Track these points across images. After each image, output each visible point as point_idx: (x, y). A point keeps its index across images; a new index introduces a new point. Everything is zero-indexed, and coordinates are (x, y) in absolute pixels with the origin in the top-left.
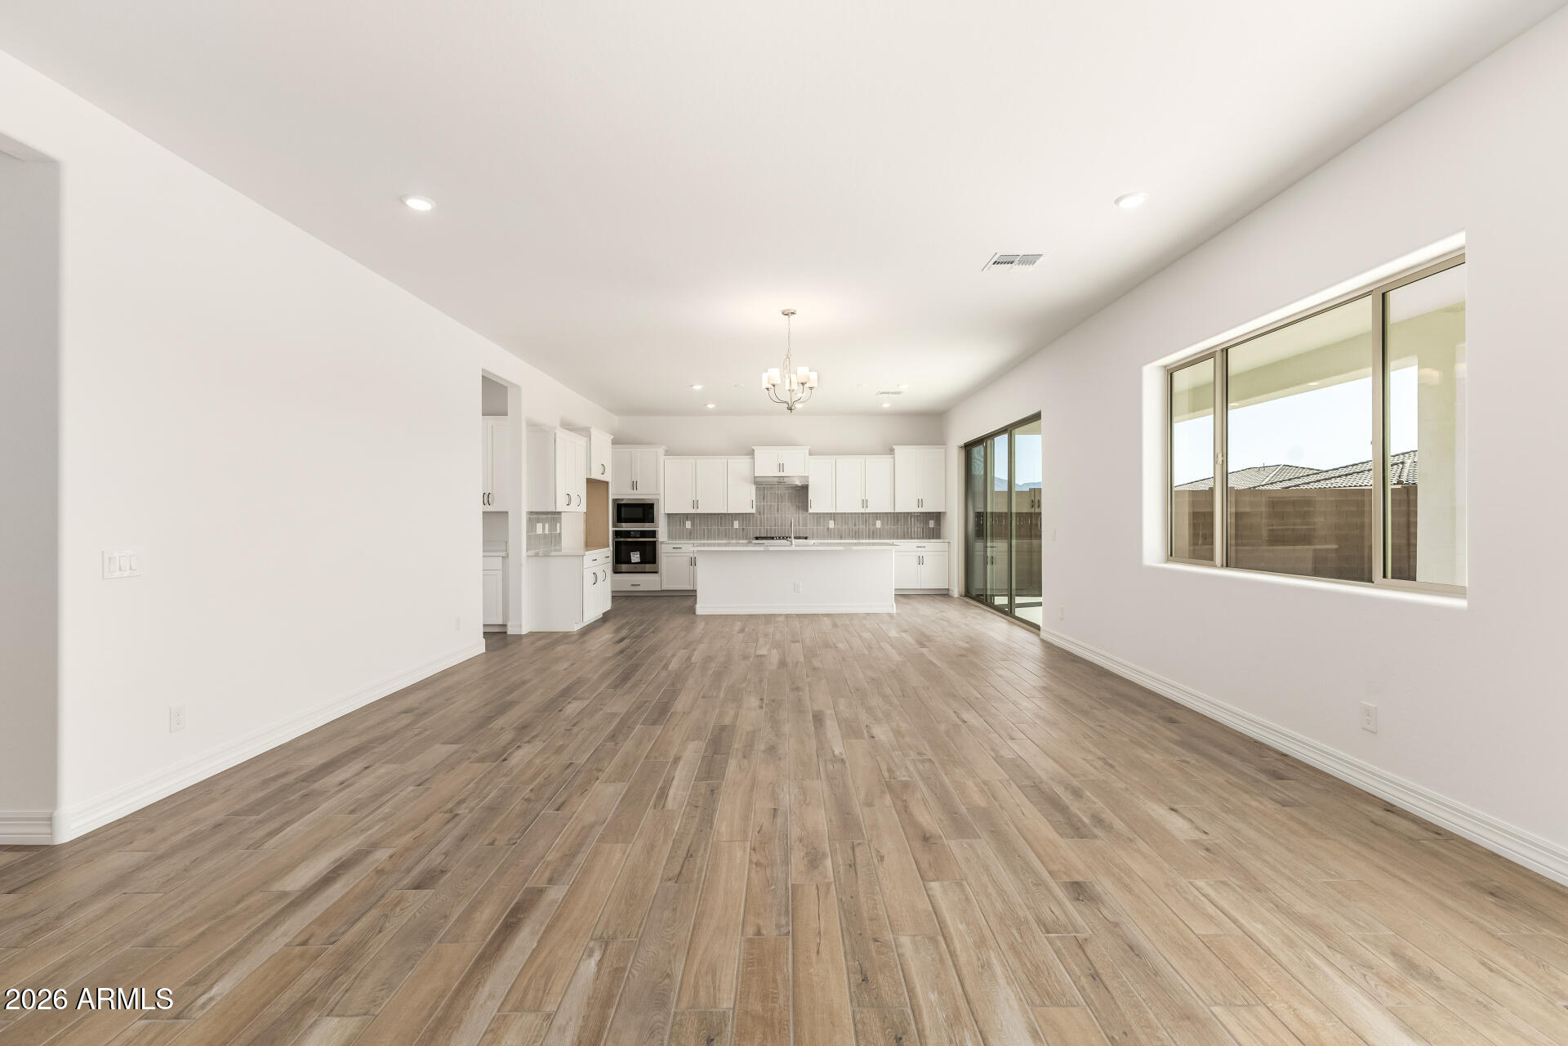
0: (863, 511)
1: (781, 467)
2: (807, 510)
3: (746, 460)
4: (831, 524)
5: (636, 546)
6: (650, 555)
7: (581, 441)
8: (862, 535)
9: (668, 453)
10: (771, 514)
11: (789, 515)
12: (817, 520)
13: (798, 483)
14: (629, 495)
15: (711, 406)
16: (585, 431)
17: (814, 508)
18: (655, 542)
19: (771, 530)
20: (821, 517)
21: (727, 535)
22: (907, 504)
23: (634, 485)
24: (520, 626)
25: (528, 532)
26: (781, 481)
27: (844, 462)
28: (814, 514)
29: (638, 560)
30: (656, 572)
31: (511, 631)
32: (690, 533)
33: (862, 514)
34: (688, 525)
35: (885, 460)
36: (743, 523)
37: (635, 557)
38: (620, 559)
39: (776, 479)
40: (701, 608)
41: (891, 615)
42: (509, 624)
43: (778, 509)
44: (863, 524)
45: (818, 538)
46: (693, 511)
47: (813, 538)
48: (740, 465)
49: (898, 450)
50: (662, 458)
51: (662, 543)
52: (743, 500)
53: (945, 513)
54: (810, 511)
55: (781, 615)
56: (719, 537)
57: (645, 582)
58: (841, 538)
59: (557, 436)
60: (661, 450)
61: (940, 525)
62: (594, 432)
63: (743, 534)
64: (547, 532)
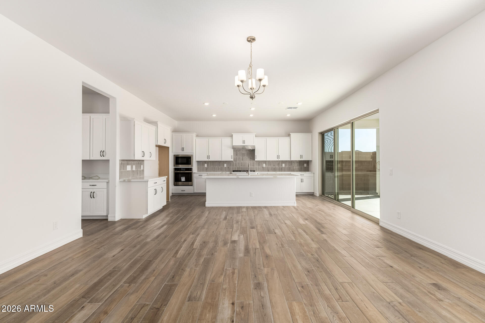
0: (277, 160)
1: (244, 142)
2: (254, 160)
3: (229, 139)
4: (264, 165)
5: (183, 175)
6: (189, 179)
7: (153, 128)
8: (277, 170)
9: (197, 136)
10: (240, 161)
11: (247, 162)
12: (258, 164)
13: (250, 148)
14: (181, 153)
15: (214, 115)
16: (155, 123)
17: (257, 159)
18: (191, 173)
19: (240, 167)
20: (260, 162)
21: (222, 170)
22: (296, 157)
23: (183, 149)
24: (115, 217)
25: (120, 170)
26: (244, 148)
27: (269, 139)
28: (257, 161)
29: (184, 180)
30: (192, 185)
31: (110, 219)
32: (207, 169)
33: (277, 161)
34: (206, 165)
35: (287, 139)
36: (228, 165)
37: (183, 179)
38: (177, 180)
39: (242, 147)
40: (208, 204)
41: (294, 207)
42: (109, 216)
43: (242, 159)
44: (277, 165)
45: (259, 171)
46: (208, 160)
47: (257, 171)
48: (227, 141)
49: (292, 135)
50: (195, 138)
51: (194, 173)
52: (228, 155)
53: (311, 161)
54: (256, 160)
55: (244, 207)
56: (218, 170)
57: (187, 189)
58: (268, 171)
59: (136, 123)
60: (194, 135)
61: (309, 166)
62: (159, 124)
63: (228, 169)
64: (134, 169)
